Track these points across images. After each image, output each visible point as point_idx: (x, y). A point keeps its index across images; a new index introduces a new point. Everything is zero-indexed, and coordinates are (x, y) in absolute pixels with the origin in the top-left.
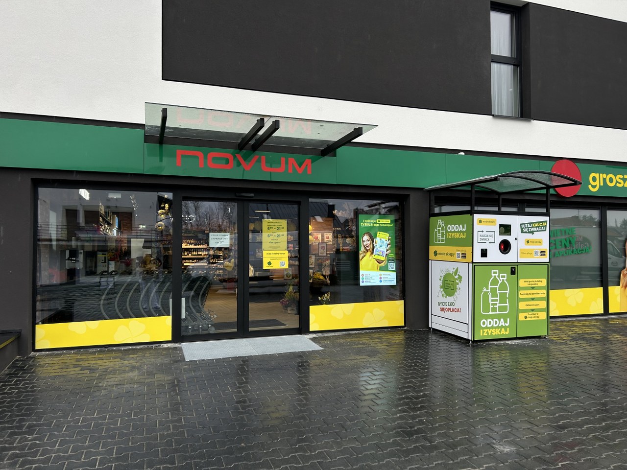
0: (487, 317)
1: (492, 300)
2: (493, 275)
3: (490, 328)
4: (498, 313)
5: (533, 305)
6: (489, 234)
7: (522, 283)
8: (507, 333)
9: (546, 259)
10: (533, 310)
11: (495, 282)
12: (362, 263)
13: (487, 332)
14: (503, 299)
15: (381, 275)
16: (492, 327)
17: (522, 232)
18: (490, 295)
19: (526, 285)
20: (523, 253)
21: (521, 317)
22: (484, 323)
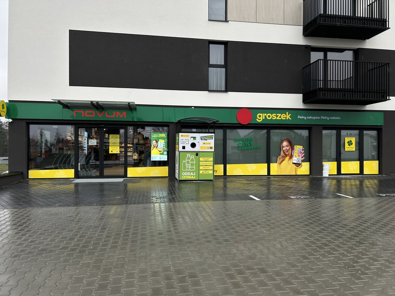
0: (185, 172)
1: (187, 165)
2: (188, 156)
3: (186, 176)
4: (190, 170)
5: (206, 168)
6: (186, 140)
7: (201, 159)
8: (194, 178)
9: (213, 150)
10: (206, 170)
11: (189, 158)
12: (152, 152)
13: (185, 177)
14: (192, 165)
15: (160, 156)
16: (187, 175)
17: (201, 140)
18: (186, 163)
19: (203, 160)
20: (201, 148)
21: (201, 172)
22: (183, 174)
